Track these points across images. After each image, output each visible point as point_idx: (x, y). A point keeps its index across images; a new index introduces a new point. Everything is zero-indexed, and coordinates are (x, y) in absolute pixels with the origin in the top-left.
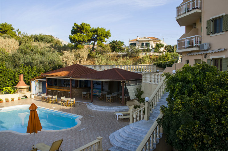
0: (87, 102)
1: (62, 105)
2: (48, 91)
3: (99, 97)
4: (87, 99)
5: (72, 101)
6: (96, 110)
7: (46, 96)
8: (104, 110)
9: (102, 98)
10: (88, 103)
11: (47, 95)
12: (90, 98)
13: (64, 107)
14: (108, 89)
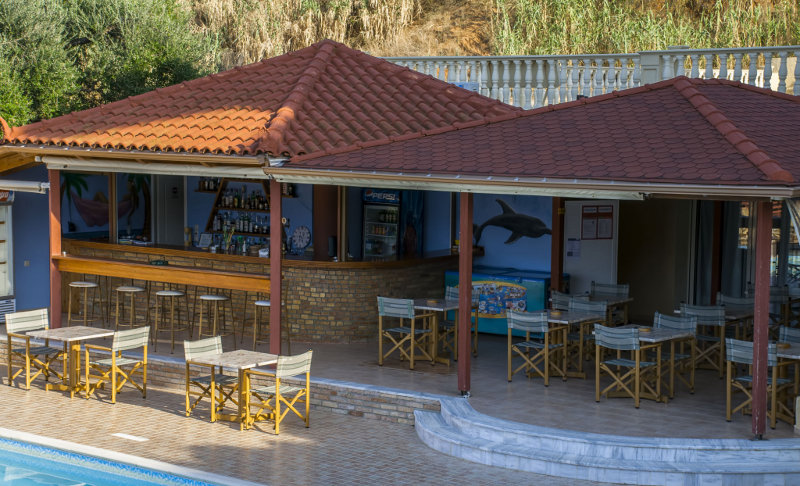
0: (422, 387)
1: (196, 414)
2: (65, 289)
3: (528, 346)
4: (421, 365)
5: (285, 382)
6: (499, 460)
7: (45, 334)
8: (579, 465)
9: (556, 356)
10: (430, 398)
11: (57, 322)
12: (446, 353)
13: (215, 434)
14: (612, 279)
